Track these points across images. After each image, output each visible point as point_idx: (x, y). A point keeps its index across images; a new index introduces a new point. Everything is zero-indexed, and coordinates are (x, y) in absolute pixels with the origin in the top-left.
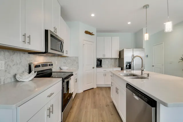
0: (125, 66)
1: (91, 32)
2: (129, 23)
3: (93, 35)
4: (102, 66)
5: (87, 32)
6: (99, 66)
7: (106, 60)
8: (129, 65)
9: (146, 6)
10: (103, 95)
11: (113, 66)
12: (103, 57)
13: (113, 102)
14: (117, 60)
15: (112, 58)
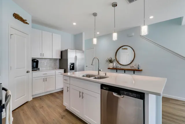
0: (69, 67)
1: (24, 19)
2: (75, 24)
3: (27, 23)
4: (39, 69)
5: (16, 16)
6: (35, 69)
7: (43, 61)
8: (72, 66)
9: (95, 15)
10: (49, 107)
11: (52, 68)
12: (41, 57)
13: (66, 109)
14: (58, 61)
15: (53, 58)
